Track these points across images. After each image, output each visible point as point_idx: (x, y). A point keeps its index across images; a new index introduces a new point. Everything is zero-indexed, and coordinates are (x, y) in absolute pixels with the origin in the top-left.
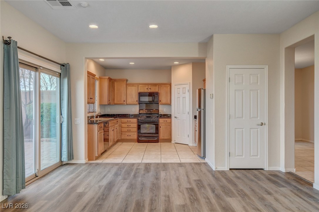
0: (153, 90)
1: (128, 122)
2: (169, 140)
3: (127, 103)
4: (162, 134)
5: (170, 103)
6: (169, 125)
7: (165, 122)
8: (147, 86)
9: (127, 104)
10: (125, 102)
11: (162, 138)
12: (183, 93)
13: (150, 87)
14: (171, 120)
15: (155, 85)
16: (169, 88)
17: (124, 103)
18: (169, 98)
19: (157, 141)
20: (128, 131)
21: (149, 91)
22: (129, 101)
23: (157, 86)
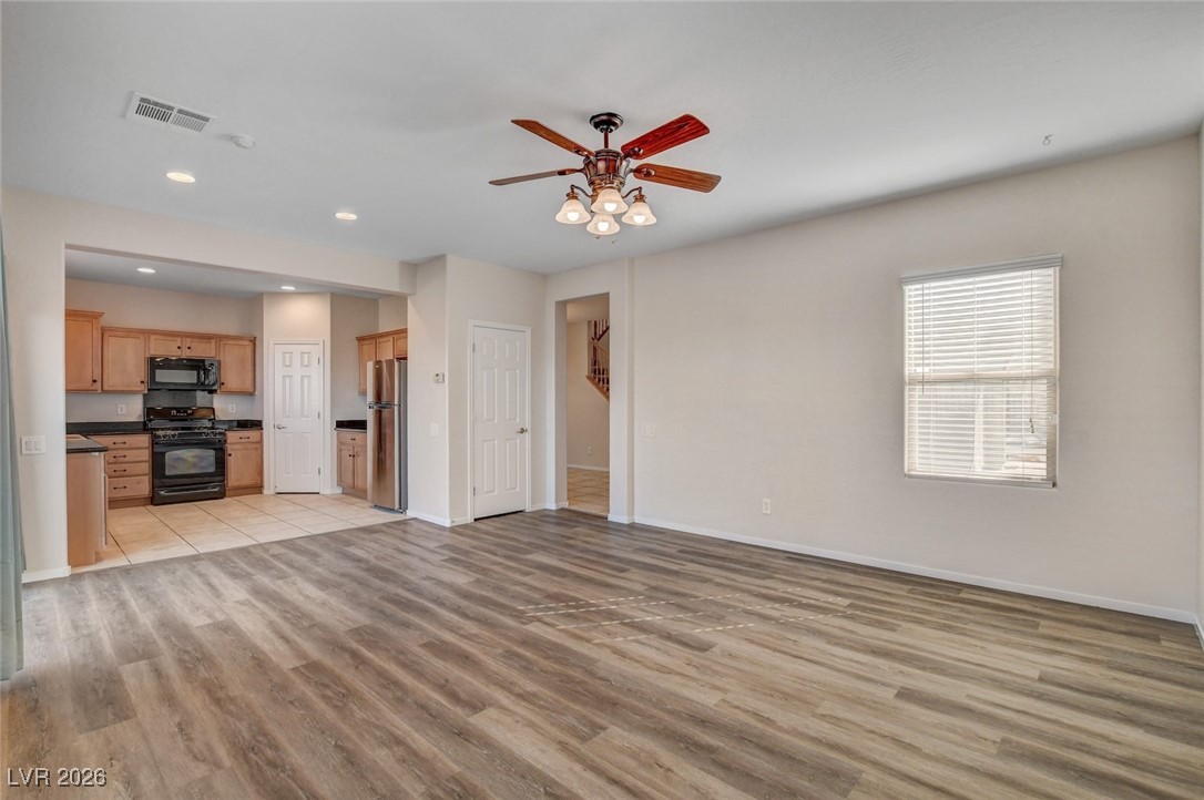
0: (199, 351)
1: (116, 446)
2: (257, 488)
3: (106, 388)
4: (236, 473)
5: (251, 391)
6: (257, 449)
7: (243, 440)
8: (179, 339)
9: (104, 391)
10: (99, 384)
11: (236, 484)
12: (302, 365)
13: (188, 342)
14: (262, 434)
15: (206, 337)
16: (249, 350)
17: (93, 388)
18: (250, 375)
19: (221, 495)
20: (117, 474)
21: (186, 354)
22: (112, 381)
23: (213, 341)
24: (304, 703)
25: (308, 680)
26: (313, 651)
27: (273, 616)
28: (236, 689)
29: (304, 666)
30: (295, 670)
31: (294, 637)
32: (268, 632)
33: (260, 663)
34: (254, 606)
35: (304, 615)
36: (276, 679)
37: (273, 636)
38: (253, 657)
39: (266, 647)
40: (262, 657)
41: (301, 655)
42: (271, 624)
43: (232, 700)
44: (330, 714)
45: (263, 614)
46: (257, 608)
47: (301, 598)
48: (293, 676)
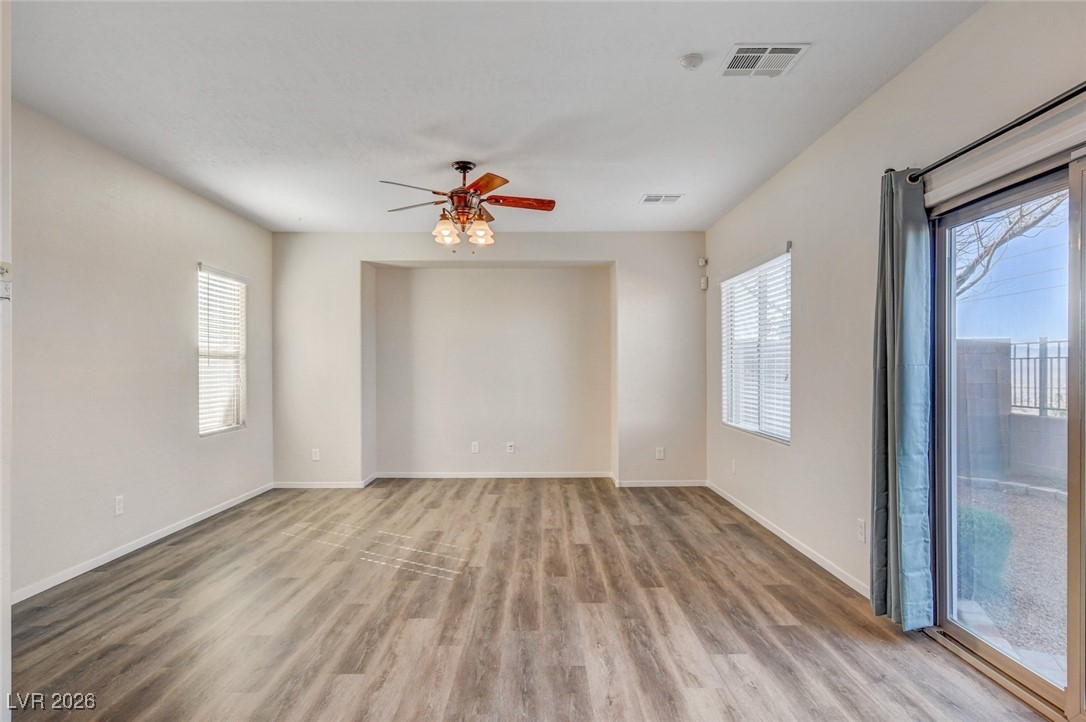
24: (663, 568)
25: (655, 578)
26: (641, 595)
27: (660, 643)
28: (702, 584)
29: (653, 586)
30: (660, 586)
31: (650, 612)
32: (671, 624)
33: (684, 597)
34: (680, 667)
35: (628, 632)
36: (675, 584)
37: (668, 617)
38: (689, 603)
39: (676, 609)
40: (681, 601)
41: (651, 595)
42: (665, 633)
43: (704, 580)
44: (652, 561)
45: (671, 649)
46: (676, 662)
47: (617, 660)
48: (663, 583)
